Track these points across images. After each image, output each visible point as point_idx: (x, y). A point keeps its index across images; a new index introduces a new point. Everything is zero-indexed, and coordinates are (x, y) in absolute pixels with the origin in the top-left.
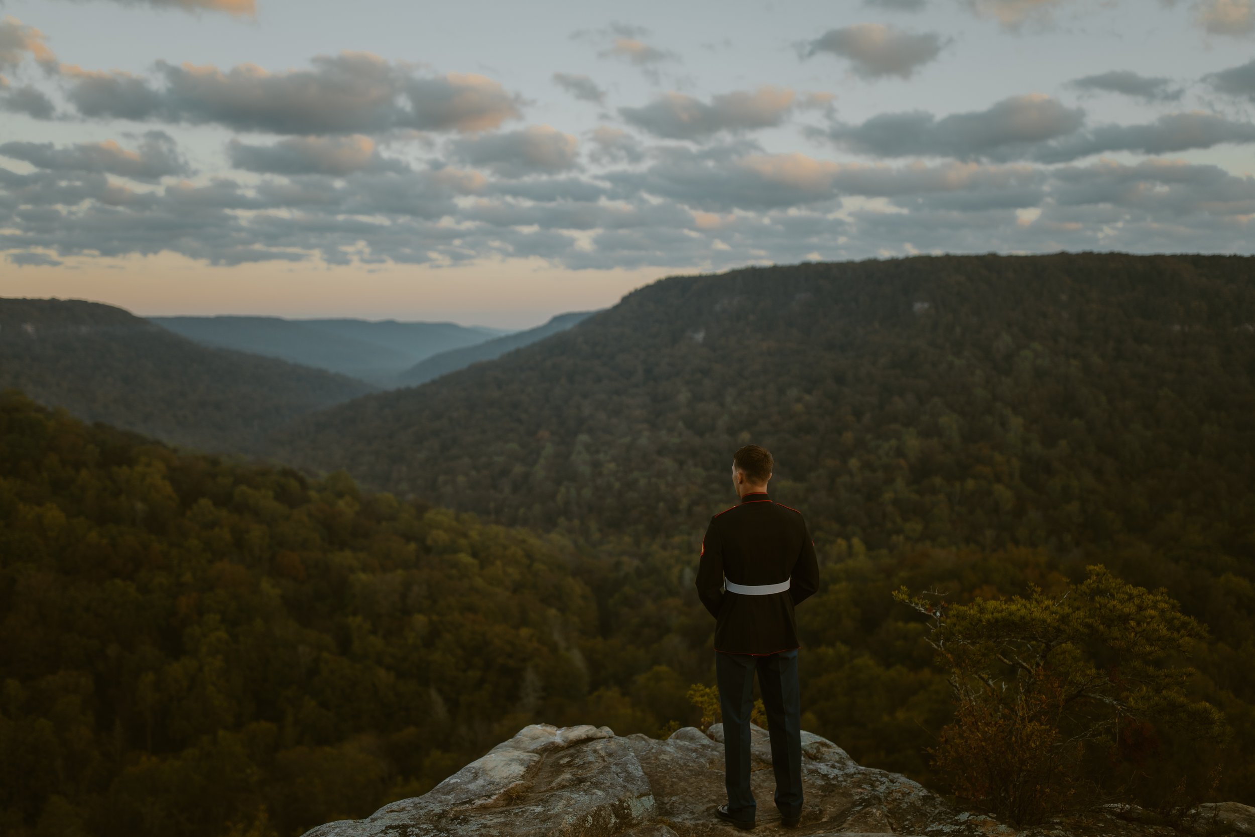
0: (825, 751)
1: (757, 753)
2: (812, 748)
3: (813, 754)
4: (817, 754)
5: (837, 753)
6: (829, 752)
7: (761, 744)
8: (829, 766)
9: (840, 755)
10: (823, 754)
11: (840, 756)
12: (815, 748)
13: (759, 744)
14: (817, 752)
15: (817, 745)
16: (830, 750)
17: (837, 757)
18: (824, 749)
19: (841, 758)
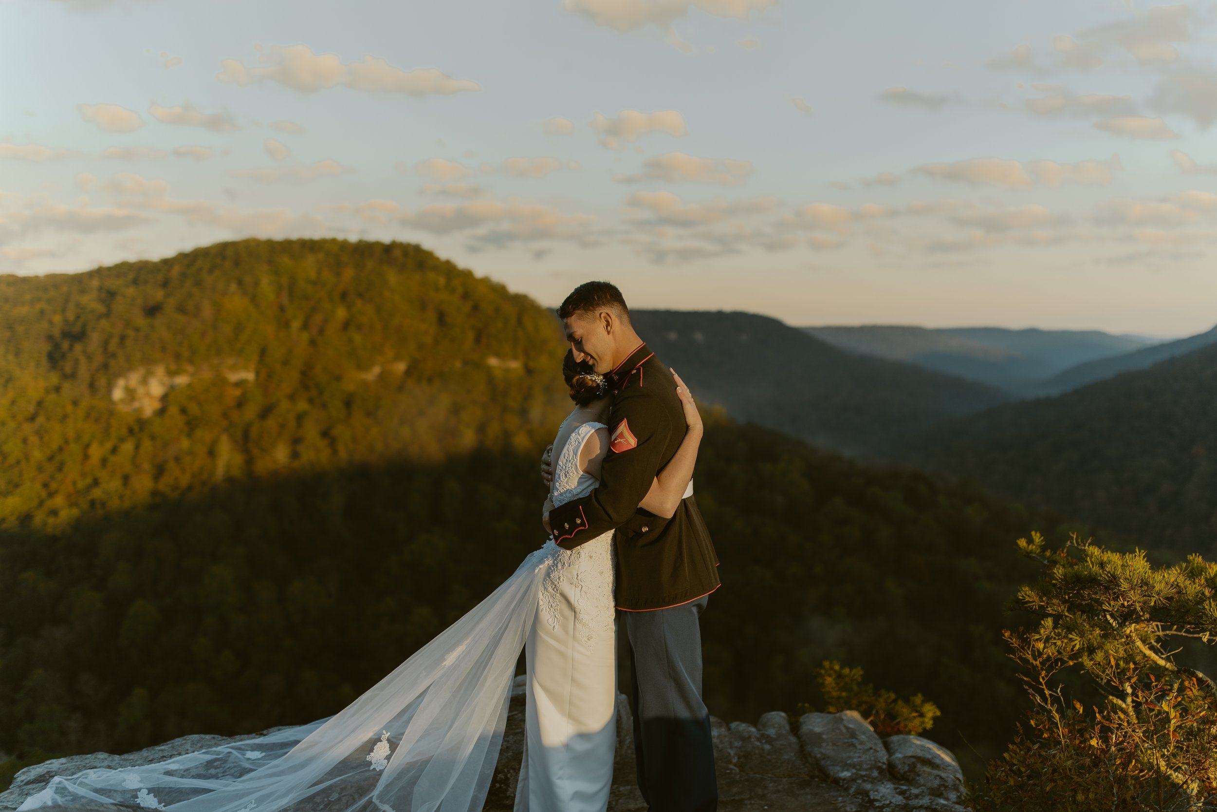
0: (924, 771)
1: (819, 756)
2: (904, 763)
3: (902, 772)
4: (908, 774)
5: (941, 778)
6: (930, 774)
7: (838, 746)
8: (898, 790)
9: (946, 781)
10: (919, 775)
11: (942, 783)
12: (909, 765)
13: (834, 745)
14: (910, 771)
15: (913, 760)
16: (935, 772)
17: (937, 782)
18: (927, 769)
19: (943, 785)
